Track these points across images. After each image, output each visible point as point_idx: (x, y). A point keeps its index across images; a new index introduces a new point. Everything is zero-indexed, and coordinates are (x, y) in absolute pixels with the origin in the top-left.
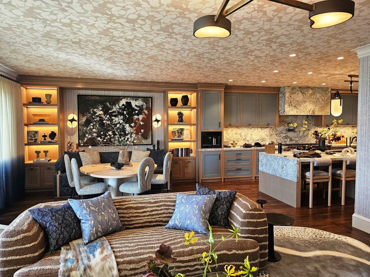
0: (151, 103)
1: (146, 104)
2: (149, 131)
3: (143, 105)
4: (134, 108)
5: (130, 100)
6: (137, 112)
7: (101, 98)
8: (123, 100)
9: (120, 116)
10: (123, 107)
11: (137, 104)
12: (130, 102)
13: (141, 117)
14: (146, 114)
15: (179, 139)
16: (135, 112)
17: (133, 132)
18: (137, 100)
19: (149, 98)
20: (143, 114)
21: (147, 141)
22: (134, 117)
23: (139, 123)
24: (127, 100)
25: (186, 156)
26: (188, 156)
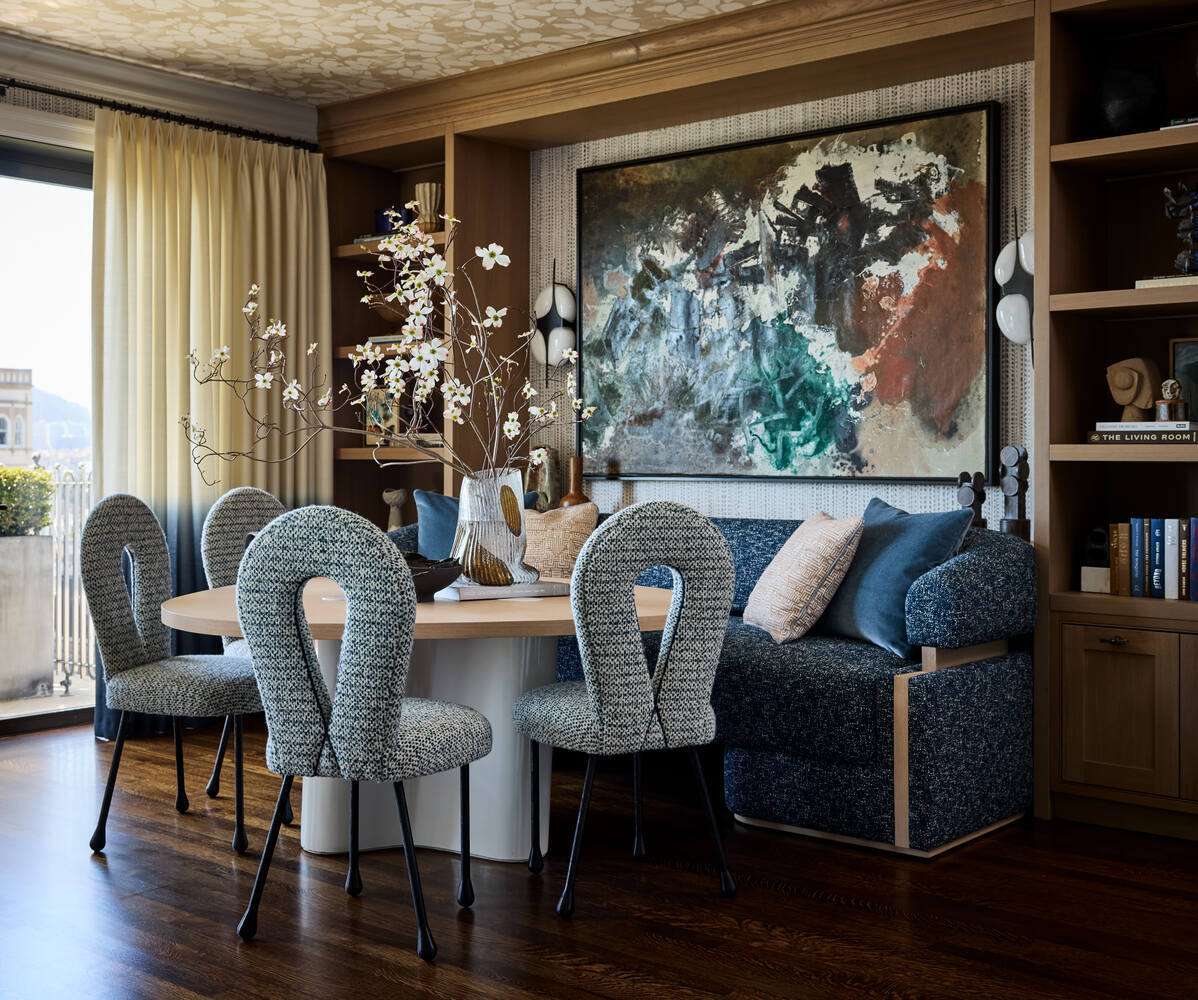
0: (983, 151)
1: (953, 159)
2: (970, 375)
3: (928, 174)
4: (865, 207)
5: (842, 152)
6: (885, 231)
8: (802, 158)
9: (785, 274)
10: (802, 206)
11: (894, 178)
12: (847, 167)
13: (912, 267)
14: (952, 239)
15: (1159, 433)
16: (876, 233)
17: (859, 387)
18: (889, 142)
19: (972, 116)
20: (927, 243)
21: (955, 452)
22: (866, 269)
23: (902, 311)
24: (826, 154)
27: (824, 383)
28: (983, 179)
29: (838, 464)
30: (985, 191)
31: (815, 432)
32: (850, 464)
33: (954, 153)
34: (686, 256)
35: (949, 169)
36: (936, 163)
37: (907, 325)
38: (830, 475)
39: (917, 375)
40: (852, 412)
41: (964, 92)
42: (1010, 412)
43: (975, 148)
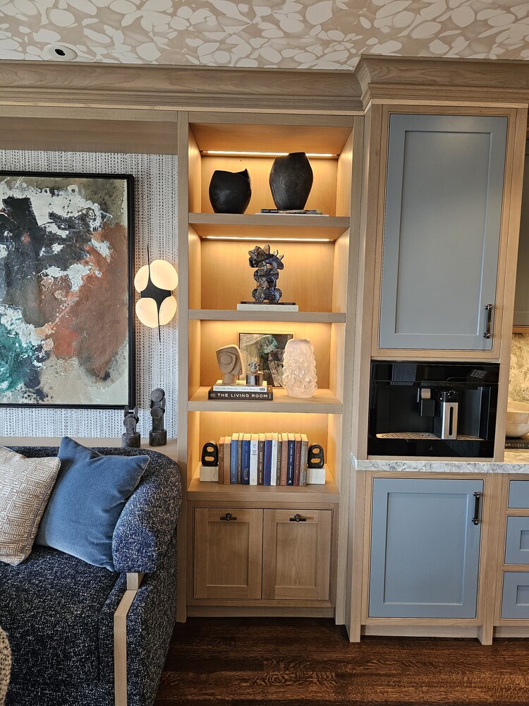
0: (125, 206)
1: (105, 207)
2: (117, 344)
3: (86, 215)
4: (43, 230)
5: (23, 190)
6: (57, 248)
11: (59, 212)
12: (27, 201)
13: (78, 274)
14: (105, 259)
15: (250, 393)
16: (51, 249)
17: (40, 348)
18: (58, 189)
19: (117, 182)
20: (87, 259)
21: (108, 389)
22: (44, 271)
23: (71, 301)
24: (11, 189)
25: (288, 481)
26: (295, 482)
27: (14, 343)
28: (125, 223)
29: (26, 395)
30: (126, 231)
31: (8, 375)
32: (35, 396)
33: (105, 204)
35: (102, 214)
36: (92, 208)
37: (74, 311)
38: (20, 403)
39: (82, 342)
40: (35, 363)
41: (110, 166)
42: (142, 365)
43: (119, 203)
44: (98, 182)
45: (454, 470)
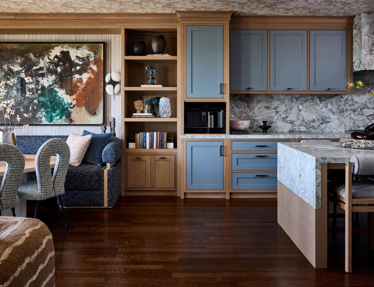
0: (102, 53)
1: (95, 53)
2: (99, 102)
3: (89, 56)
4: (73, 62)
5: (67, 48)
6: (78, 68)
7: (21, 47)
8: (56, 48)
9: (51, 75)
10: (56, 59)
11: (79, 55)
12: (68, 52)
13: (85, 77)
14: (95, 71)
15: (146, 116)
16: (76, 68)
17: (71, 104)
18: (79, 47)
19: (100, 45)
20: (89, 72)
21: (95, 118)
22: (73, 76)
23: (82, 87)
24: (63, 48)
25: (160, 147)
26: (163, 147)
27: (62, 102)
28: (102, 59)
29: (66, 121)
30: (103, 61)
31: (59, 114)
32: (69, 121)
33: (95, 52)
34: (21, 69)
35: (94, 56)
36: (91, 54)
37: (84, 90)
38: (64, 124)
39: (86, 101)
40: (70, 109)
41: (97, 39)
42: (108, 109)
43: (100, 52)
44: (93, 45)
45: (213, 138)
